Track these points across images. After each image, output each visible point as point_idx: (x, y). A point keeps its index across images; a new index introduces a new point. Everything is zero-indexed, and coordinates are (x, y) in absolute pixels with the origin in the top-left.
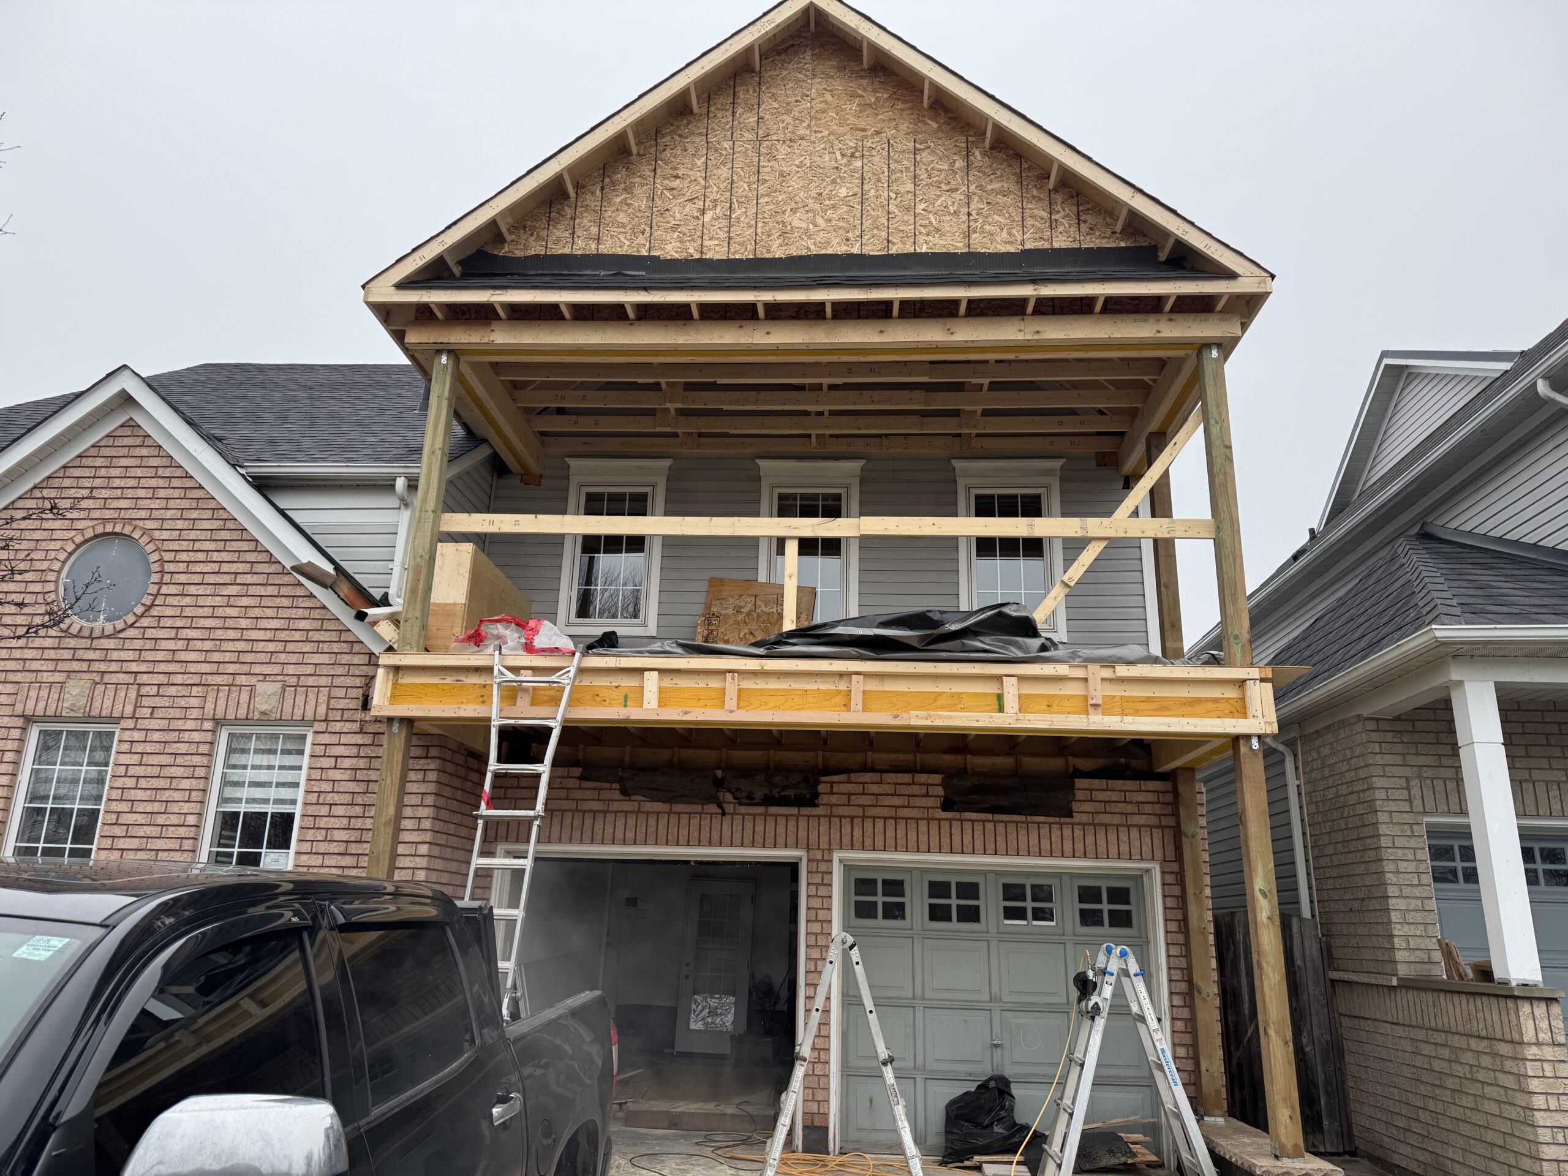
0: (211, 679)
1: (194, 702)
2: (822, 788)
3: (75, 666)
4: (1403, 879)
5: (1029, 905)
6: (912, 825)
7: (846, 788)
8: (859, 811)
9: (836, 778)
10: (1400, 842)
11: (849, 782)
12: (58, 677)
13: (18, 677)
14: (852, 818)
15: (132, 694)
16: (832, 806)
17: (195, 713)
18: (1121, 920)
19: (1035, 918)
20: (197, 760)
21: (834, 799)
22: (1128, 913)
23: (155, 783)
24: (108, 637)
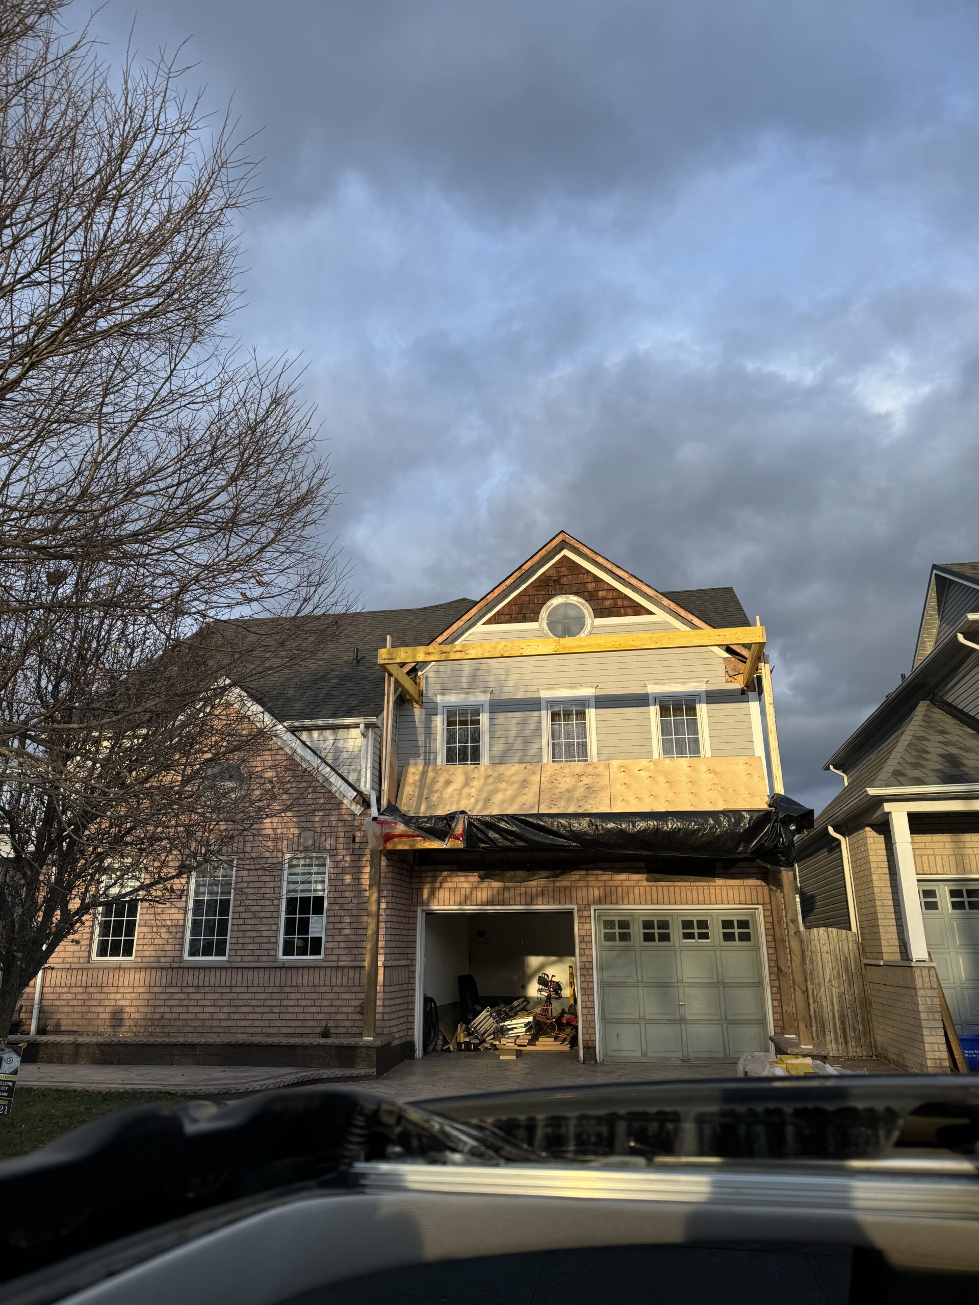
0: (278, 831)
1: (272, 843)
5: (696, 931)
8: (602, 884)
14: (599, 887)
15: (241, 841)
16: (588, 881)
17: (272, 849)
18: (745, 937)
19: (699, 938)
20: (275, 871)
21: (589, 878)
22: (749, 933)
23: (257, 885)
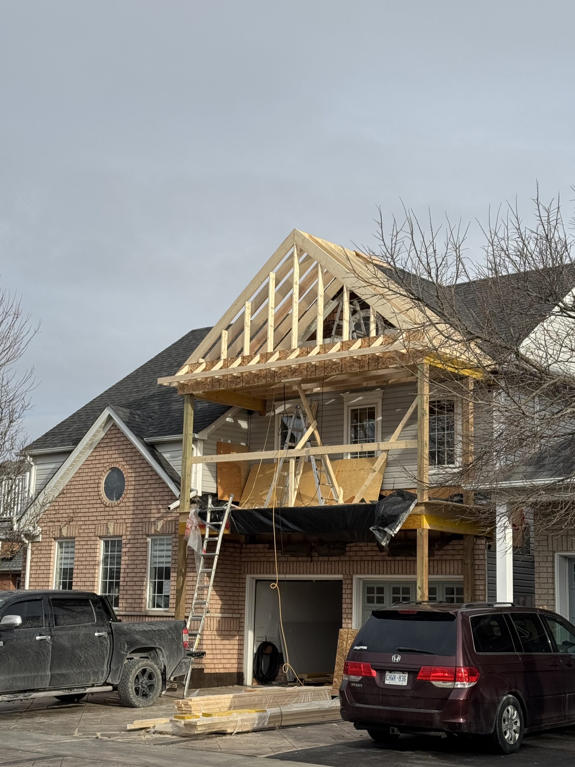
0: (144, 520)
1: (140, 529)
2: (347, 549)
3: (109, 517)
4: (542, 580)
6: (378, 563)
7: (355, 549)
8: (359, 558)
9: (352, 545)
10: (542, 564)
11: (356, 546)
12: (105, 522)
13: (95, 522)
14: (357, 561)
15: (124, 527)
16: (350, 556)
17: (141, 533)
18: (461, 601)
20: (142, 549)
21: (351, 554)
24: (116, 506)
